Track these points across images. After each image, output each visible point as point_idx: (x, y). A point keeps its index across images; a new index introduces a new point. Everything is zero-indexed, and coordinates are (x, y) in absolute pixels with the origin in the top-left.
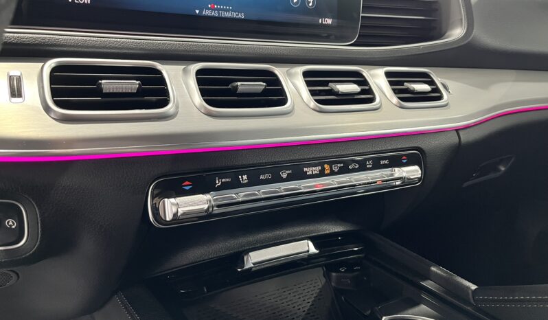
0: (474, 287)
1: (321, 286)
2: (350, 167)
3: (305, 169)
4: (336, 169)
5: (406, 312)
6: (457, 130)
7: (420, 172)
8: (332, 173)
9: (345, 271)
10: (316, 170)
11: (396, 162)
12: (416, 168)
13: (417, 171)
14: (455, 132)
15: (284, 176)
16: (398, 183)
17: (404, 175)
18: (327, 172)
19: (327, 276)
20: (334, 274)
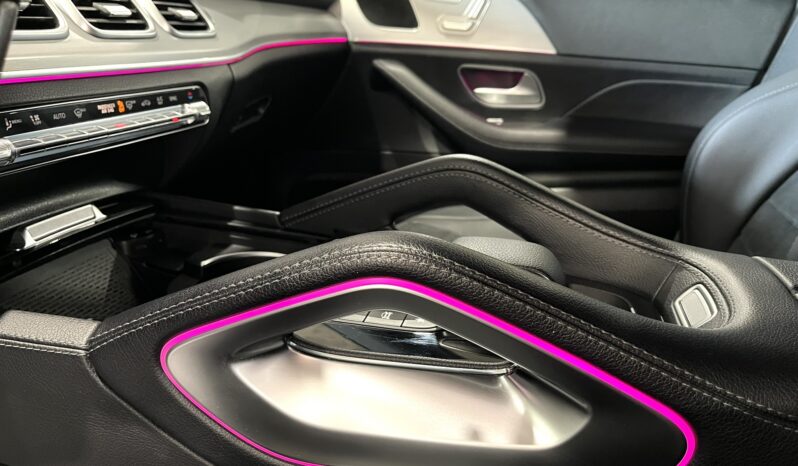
0: (278, 213)
1: (113, 259)
2: (143, 104)
3: (99, 107)
4: (130, 107)
5: (225, 251)
6: (229, 64)
7: (208, 108)
8: (127, 111)
9: (138, 237)
10: (110, 108)
11: (183, 98)
12: (202, 104)
13: (204, 108)
14: (226, 67)
15: (79, 115)
16: (190, 121)
17: (195, 112)
18: (122, 110)
19: (116, 246)
20: (124, 243)
